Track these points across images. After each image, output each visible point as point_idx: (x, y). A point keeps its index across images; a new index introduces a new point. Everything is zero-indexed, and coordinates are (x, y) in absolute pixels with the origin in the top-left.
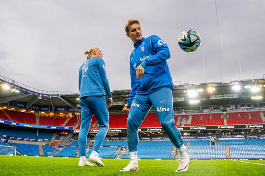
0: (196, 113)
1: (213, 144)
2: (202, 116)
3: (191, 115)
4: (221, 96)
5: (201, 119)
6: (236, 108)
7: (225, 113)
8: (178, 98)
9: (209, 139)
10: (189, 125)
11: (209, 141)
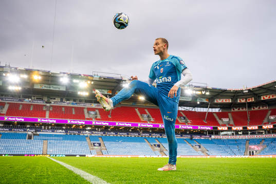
0: (15, 101)
1: (30, 137)
2: (21, 106)
3: (8, 103)
4: (47, 86)
5: (20, 108)
6: (62, 101)
7: (48, 105)
9: (26, 132)
10: (4, 115)
11: (26, 134)
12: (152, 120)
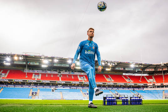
0: (44, 72)
1: (53, 91)
2: (47, 75)
3: (41, 73)
4: (60, 64)
6: (66, 71)
7: (60, 74)
8: (35, 63)
9: (51, 88)
10: (39, 79)
11: (51, 89)
12: (113, 81)
